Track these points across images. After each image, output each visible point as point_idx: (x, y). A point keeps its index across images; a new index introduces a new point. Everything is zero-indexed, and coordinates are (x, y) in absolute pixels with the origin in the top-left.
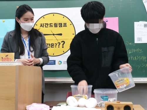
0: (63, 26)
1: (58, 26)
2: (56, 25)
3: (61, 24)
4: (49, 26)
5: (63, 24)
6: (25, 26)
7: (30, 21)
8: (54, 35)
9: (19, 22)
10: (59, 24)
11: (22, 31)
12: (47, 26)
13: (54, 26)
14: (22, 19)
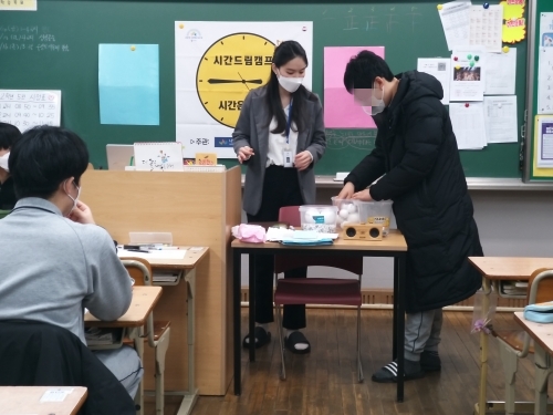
0: (264, 62)
1: (254, 62)
2: (248, 61)
3: (261, 58)
4: (233, 61)
5: (264, 59)
6: (288, 83)
7: (297, 74)
8: (244, 81)
9: (277, 72)
10: (256, 58)
11: (281, 91)
12: (228, 61)
13: (244, 62)
14: (283, 69)
